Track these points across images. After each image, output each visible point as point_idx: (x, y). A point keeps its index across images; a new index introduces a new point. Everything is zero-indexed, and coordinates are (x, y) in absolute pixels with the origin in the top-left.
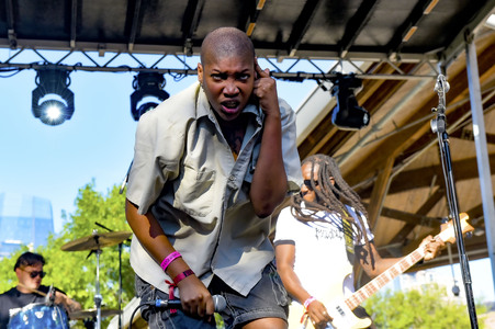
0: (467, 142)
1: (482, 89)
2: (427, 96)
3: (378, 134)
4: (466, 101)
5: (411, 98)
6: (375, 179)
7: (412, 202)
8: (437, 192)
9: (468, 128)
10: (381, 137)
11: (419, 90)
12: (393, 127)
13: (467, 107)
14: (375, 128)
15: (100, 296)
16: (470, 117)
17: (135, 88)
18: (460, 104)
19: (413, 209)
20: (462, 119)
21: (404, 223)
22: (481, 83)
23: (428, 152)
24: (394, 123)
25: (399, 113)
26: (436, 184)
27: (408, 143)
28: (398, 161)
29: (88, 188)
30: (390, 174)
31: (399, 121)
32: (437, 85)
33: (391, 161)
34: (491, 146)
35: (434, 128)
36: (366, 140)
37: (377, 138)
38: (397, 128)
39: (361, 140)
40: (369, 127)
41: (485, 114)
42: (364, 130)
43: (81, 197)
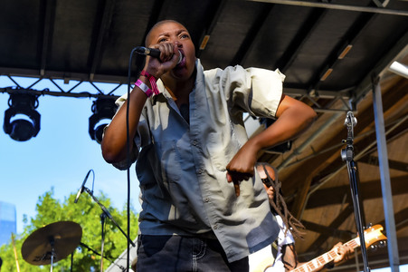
0: (372, 166)
1: (386, 123)
2: (339, 126)
3: (299, 157)
4: (372, 132)
5: (327, 127)
6: (295, 195)
7: (326, 216)
8: (347, 208)
9: (375, 154)
10: (301, 160)
11: (333, 121)
12: (311, 151)
13: (373, 137)
14: (296, 152)
16: (376, 145)
17: (93, 111)
18: (368, 134)
19: (327, 222)
20: (369, 147)
21: (318, 234)
22: (384, 118)
23: (340, 174)
24: (312, 148)
25: (317, 140)
26: (346, 202)
27: (323, 166)
28: (315, 181)
29: (47, 195)
30: (308, 192)
31: (316, 148)
32: (346, 120)
33: (309, 181)
34: (393, 171)
35: (344, 156)
36: (289, 162)
37: (297, 161)
38: (315, 153)
39: (284, 161)
40: (291, 152)
41: (387, 143)
42: (286, 154)
43: (40, 204)
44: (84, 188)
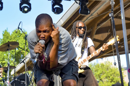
0: (119, 19)
1: (124, 4)
2: (107, 6)
3: (93, 16)
4: (119, 7)
5: (103, 6)
6: (92, 30)
7: (102, 37)
8: (110, 34)
9: (120, 15)
10: (93, 18)
11: (105, 4)
12: (97, 14)
13: (119, 9)
14: (92, 15)
15: (9, 63)
16: (120, 12)
17: (21, 2)
18: (117, 8)
19: (103, 39)
20: (118, 13)
21: (100, 43)
22: (124, 2)
23: (107, 22)
24: (97, 13)
25: (99, 10)
26: (109, 32)
27: (101, 20)
28: (98, 25)
29: (6, 31)
30: (96, 29)
31: (99, 13)
32: (111, 3)
33: (96, 24)
34: (126, 21)
35: (110, 15)
36: (89, 18)
37: (92, 18)
38: (98, 15)
39: (87, 18)
40: (90, 15)
41: (125, 11)
42: (88, 15)
43: (4, 33)
44: (19, 28)
